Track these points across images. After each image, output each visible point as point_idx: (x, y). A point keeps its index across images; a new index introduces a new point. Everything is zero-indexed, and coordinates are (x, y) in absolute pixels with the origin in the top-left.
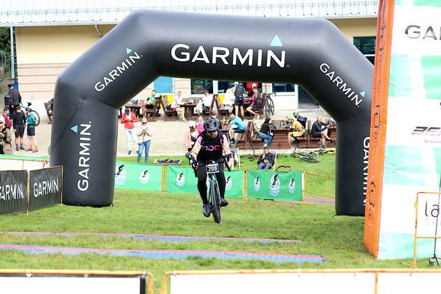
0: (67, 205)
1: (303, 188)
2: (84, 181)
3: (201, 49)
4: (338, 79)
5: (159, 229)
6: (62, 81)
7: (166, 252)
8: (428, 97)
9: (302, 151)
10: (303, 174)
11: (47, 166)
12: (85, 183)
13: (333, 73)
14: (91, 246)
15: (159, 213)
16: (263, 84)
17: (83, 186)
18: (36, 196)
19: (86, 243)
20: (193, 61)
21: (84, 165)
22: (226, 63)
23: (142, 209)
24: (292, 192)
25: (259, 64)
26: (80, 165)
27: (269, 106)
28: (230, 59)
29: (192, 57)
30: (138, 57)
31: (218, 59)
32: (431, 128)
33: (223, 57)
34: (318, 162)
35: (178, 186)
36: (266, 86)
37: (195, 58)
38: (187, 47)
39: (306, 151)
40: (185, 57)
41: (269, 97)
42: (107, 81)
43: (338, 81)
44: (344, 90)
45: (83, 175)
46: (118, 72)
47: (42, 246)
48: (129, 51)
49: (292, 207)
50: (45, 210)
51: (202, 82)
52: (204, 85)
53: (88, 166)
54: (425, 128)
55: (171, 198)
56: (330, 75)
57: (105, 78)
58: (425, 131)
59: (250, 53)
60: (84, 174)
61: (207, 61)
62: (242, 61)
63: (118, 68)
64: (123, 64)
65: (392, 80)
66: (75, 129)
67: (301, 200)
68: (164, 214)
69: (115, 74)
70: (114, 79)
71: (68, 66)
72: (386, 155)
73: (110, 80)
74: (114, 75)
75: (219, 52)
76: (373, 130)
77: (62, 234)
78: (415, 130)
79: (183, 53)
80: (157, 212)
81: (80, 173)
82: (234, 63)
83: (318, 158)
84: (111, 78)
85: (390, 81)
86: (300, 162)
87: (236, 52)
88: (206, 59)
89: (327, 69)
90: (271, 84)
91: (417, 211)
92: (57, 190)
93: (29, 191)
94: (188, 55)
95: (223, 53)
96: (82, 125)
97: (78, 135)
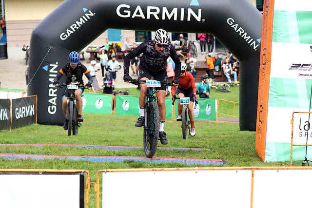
0: (41, 124)
1: (216, 111)
2: (53, 107)
3: (139, 8)
4: (241, 30)
5: (106, 141)
6: (36, 33)
7: (109, 158)
8: (302, 42)
9: (218, 83)
10: (216, 101)
11: (26, 95)
12: (54, 108)
13: (237, 25)
14: (54, 154)
15: (108, 130)
16: (189, 34)
17: (52, 110)
18: (17, 118)
19: (50, 151)
20: (133, 17)
21: (53, 95)
22: (157, 18)
23: (97, 127)
24: (208, 114)
25: (182, 19)
26: (50, 95)
27: (194, 50)
28: (160, 15)
29: (132, 14)
30: (92, 15)
31: (152, 16)
32: (304, 65)
33: (155, 14)
34: (229, 92)
35: (124, 110)
36: (191, 36)
37: (135, 15)
38: (128, 7)
39: (221, 84)
40: (126, 14)
41: (193, 44)
42: (69, 32)
43: (241, 31)
44: (245, 38)
45: (52, 103)
46: (77, 26)
47: (18, 153)
48: (85, 10)
49: (209, 125)
50: (24, 128)
51: (143, 33)
52: (145, 35)
53: (56, 95)
54: (299, 65)
55: (118, 119)
56: (235, 27)
57: (68, 31)
58: (299, 68)
59: (175, 11)
60: (53, 101)
61: (143, 17)
62: (169, 17)
63: (77, 23)
64: (81, 19)
65: (275, 29)
66: (46, 68)
67: (215, 120)
68: (112, 131)
69: (76, 27)
70: (74, 31)
71: (40, 22)
72: (270, 84)
73: (72, 32)
74: (74, 27)
75: (152, 10)
76: (261, 66)
77: (33, 145)
78: (291, 67)
79: (125, 11)
80: (107, 129)
81: (50, 101)
82: (164, 18)
83: (229, 89)
84: (72, 30)
85: (273, 30)
86: (216, 92)
87: (165, 10)
88: (142, 15)
89: (232, 21)
90: (195, 34)
91: (293, 126)
92: (34, 114)
93: (11, 114)
94: (129, 12)
95: (155, 11)
96: (51, 65)
97: (48, 73)
